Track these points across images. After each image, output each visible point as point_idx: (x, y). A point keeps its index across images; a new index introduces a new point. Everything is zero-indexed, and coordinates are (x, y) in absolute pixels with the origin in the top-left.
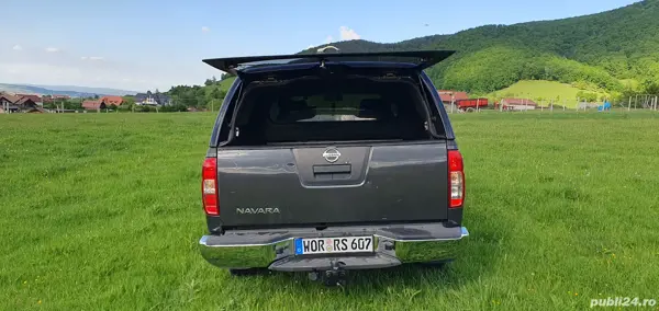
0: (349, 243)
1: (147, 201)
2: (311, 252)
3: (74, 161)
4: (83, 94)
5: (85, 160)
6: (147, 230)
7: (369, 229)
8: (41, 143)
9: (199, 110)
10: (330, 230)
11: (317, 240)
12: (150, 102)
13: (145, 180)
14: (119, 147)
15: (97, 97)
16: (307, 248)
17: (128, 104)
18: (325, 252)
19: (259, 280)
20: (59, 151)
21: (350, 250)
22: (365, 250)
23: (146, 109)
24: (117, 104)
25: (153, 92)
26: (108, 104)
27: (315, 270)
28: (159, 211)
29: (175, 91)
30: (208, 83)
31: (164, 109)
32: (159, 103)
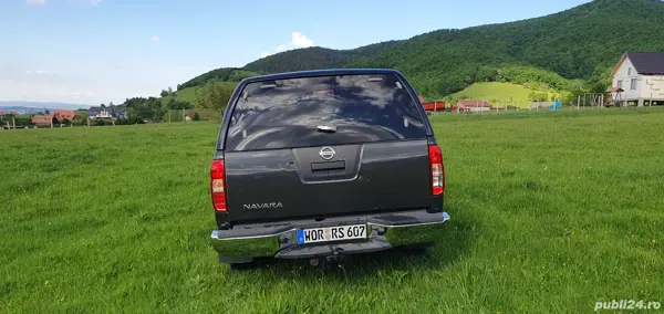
0: (345, 232)
1: (132, 210)
2: (311, 241)
3: (46, 175)
4: (32, 109)
5: (56, 174)
6: (139, 236)
7: (363, 218)
8: (7, 159)
9: (157, 121)
10: (327, 220)
11: (317, 230)
12: (104, 115)
13: (124, 190)
14: (87, 160)
15: (47, 112)
16: (308, 237)
17: (81, 118)
18: (325, 240)
19: (258, 273)
20: (26, 166)
21: (346, 237)
22: (359, 237)
23: (101, 123)
24: (70, 119)
25: (107, 105)
26: (60, 119)
27: (316, 256)
28: (146, 219)
29: (130, 103)
30: (164, 94)
31: (119, 122)
32: (114, 116)
